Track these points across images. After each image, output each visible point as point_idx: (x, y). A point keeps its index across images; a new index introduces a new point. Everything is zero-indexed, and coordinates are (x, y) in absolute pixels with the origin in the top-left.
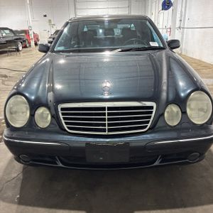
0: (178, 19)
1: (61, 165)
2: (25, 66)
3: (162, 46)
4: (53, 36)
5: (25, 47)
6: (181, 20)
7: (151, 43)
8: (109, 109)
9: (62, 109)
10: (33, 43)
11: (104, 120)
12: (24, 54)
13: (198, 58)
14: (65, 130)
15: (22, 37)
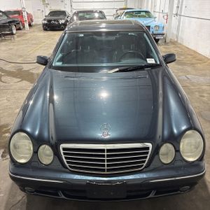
0: (175, 6)
1: (63, 197)
2: (21, 56)
3: (158, 63)
4: (47, 18)
5: (19, 29)
6: (178, 7)
7: (148, 59)
8: (108, 151)
9: (64, 149)
10: (27, 25)
11: (103, 161)
12: (19, 39)
13: (193, 49)
14: (67, 168)
15: (16, 20)
